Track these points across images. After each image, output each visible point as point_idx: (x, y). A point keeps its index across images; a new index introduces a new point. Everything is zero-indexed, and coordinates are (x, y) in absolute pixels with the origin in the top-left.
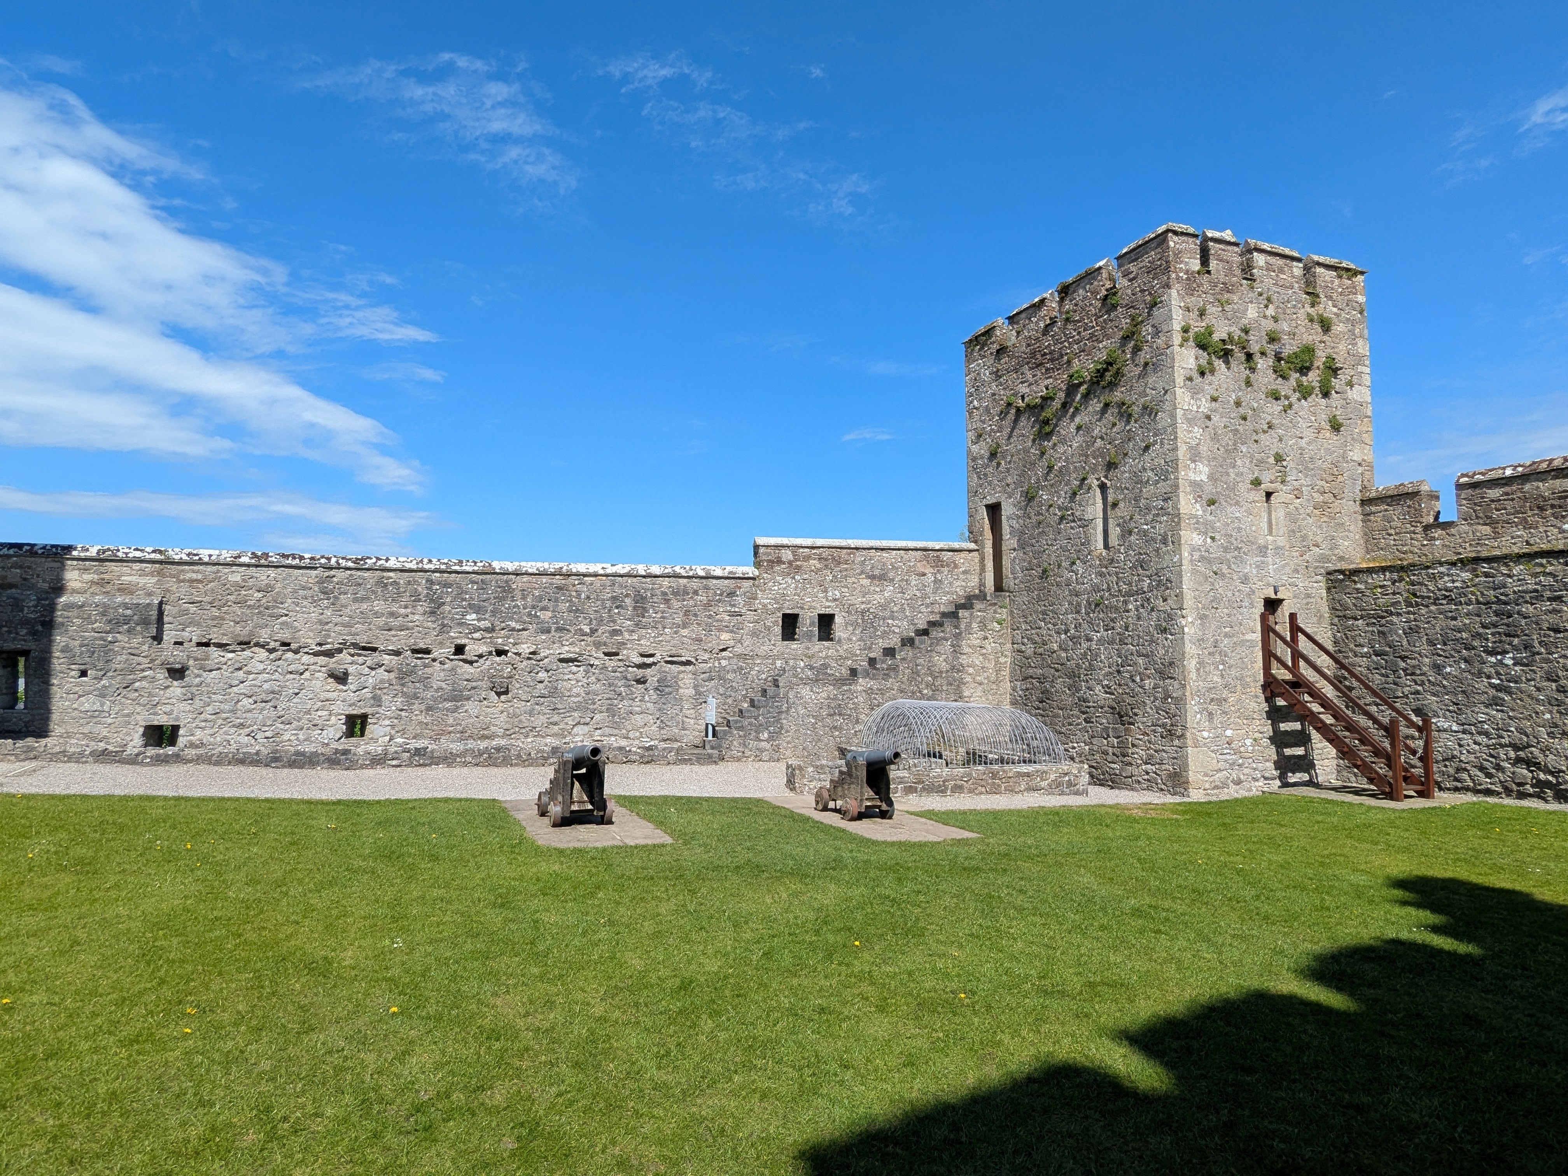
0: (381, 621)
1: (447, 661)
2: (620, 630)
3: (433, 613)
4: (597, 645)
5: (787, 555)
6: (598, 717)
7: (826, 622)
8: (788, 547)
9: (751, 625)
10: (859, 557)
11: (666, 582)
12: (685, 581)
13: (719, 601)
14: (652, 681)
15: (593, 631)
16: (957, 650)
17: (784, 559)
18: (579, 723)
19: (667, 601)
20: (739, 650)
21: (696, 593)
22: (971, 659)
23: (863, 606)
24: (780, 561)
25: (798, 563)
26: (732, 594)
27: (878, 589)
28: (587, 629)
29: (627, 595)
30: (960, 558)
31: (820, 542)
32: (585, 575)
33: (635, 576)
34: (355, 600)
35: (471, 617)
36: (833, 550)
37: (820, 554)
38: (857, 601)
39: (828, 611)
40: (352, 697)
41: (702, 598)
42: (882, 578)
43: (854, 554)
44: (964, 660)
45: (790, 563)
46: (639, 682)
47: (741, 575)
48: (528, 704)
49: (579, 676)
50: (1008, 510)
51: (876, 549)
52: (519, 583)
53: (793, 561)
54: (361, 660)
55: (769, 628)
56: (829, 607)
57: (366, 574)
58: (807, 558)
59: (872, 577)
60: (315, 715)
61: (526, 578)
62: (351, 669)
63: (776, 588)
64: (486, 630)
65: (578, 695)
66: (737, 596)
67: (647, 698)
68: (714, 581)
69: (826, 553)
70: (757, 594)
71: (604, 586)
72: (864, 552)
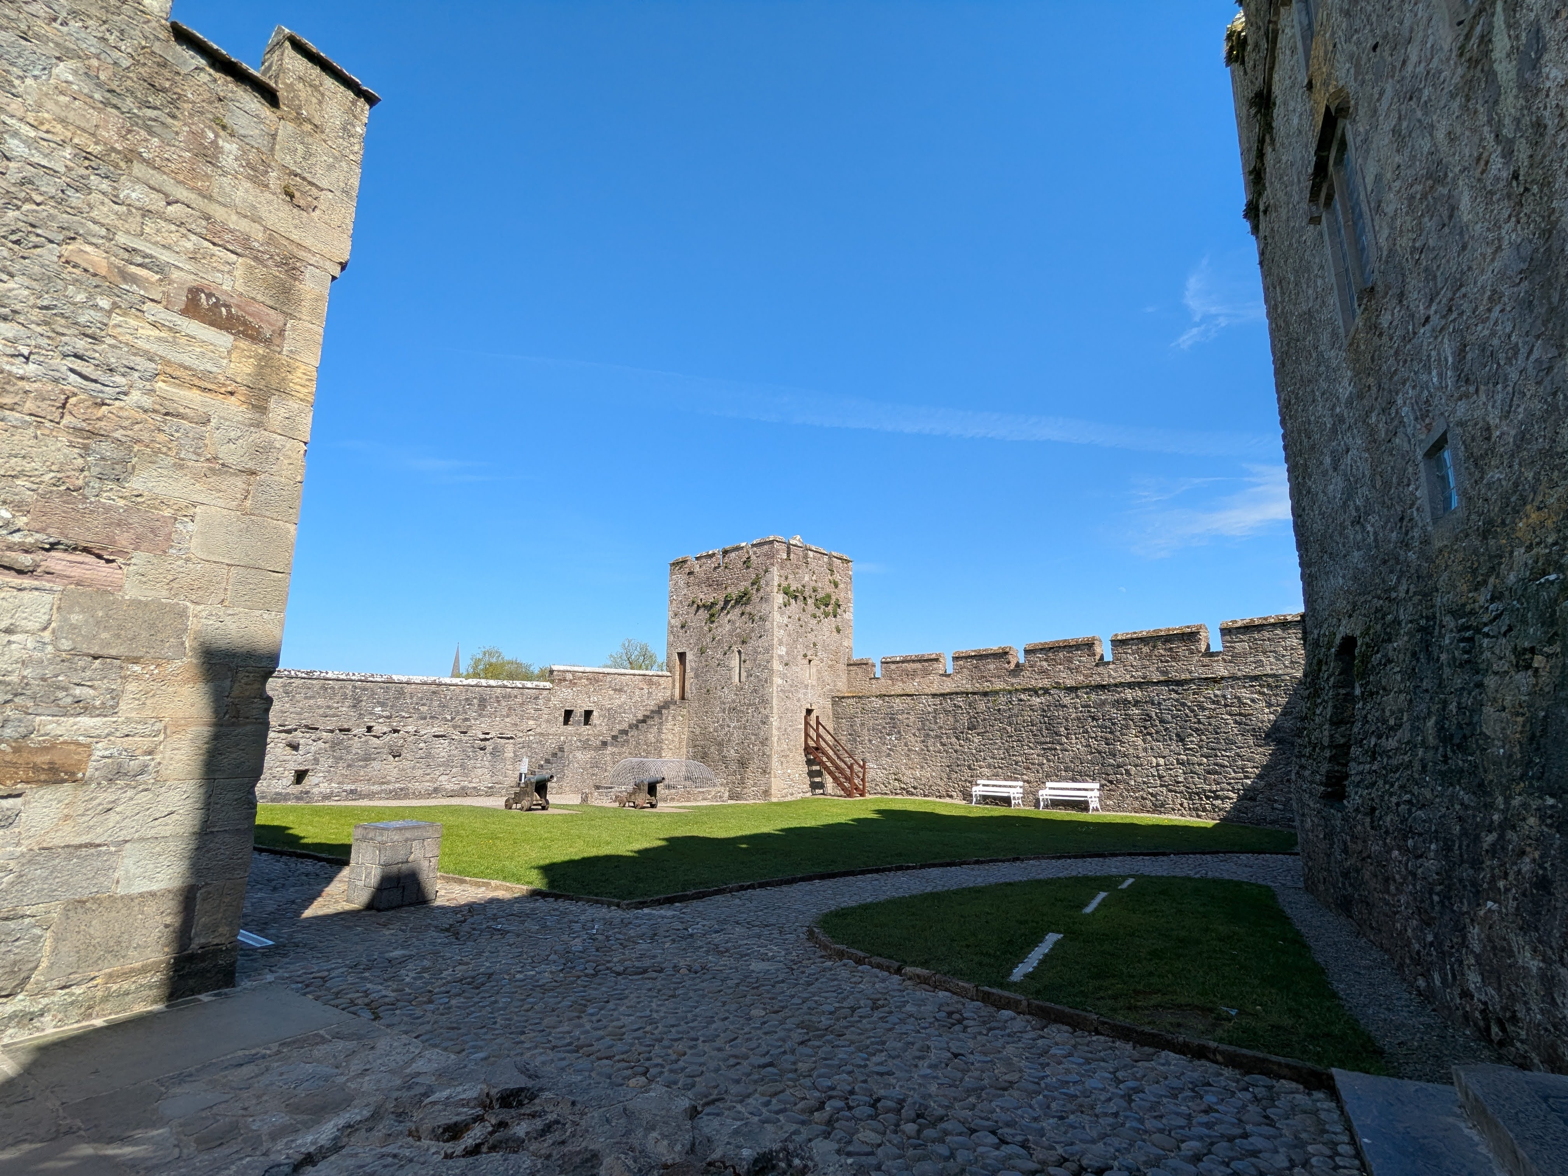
0: (321, 711)
1: (362, 736)
2: (470, 718)
3: (354, 706)
4: (455, 727)
5: (569, 676)
6: (454, 770)
7: (588, 714)
8: (570, 671)
9: (546, 716)
10: (609, 678)
11: (499, 690)
12: (510, 689)
13: (529, 702)
14: (489, 749)
15: (453, 719)
16: (660, 731)
17: (567, 679)
18: (442, 774)
19: (498, 702)
20: (538, 730)
21: (516, 697)
22: (667, 736)
23: (609, 706)
24: (565, 680)
25: (575, 681)
26: (537, 698)
27: (618, 697)
28: (449, 718)
29: (475, 698)
30: (662, 680)
31: (588, 669)
32: (449, 685)
33: (481, 687)
34: (306, 698)
35: (378, 710)
36: (595, 674)
37: (588, 676)
38: (607, 704)
39: (590, 708)
40: (300, 759)
41: (519, 700)
42: (620, 690)
43: (606, 677)
44: (663, 736)
46: (481, 749)
47: (542, 687)
48: (412, 763)
49: (445, 746)
50: (689, 657)
51: (618, 674)
52: (408, 689)
53: (572, 680)
54: (308, 735)
55: (556, 718)
56: (590, 706)
57: (314, 682)
58: (580, 678)
59: (615, 690)
60: (275, 771)
61: (413, 686)
62: (302, 741)
63: (562, 695)
64: (387, 717)
65: (443, 757)
66: (539, 699)
67: (485, 759)
68: (527, 690)
69: (591, 675)
70: (551, 698)
71: (461, 692)
72: (612, 676)
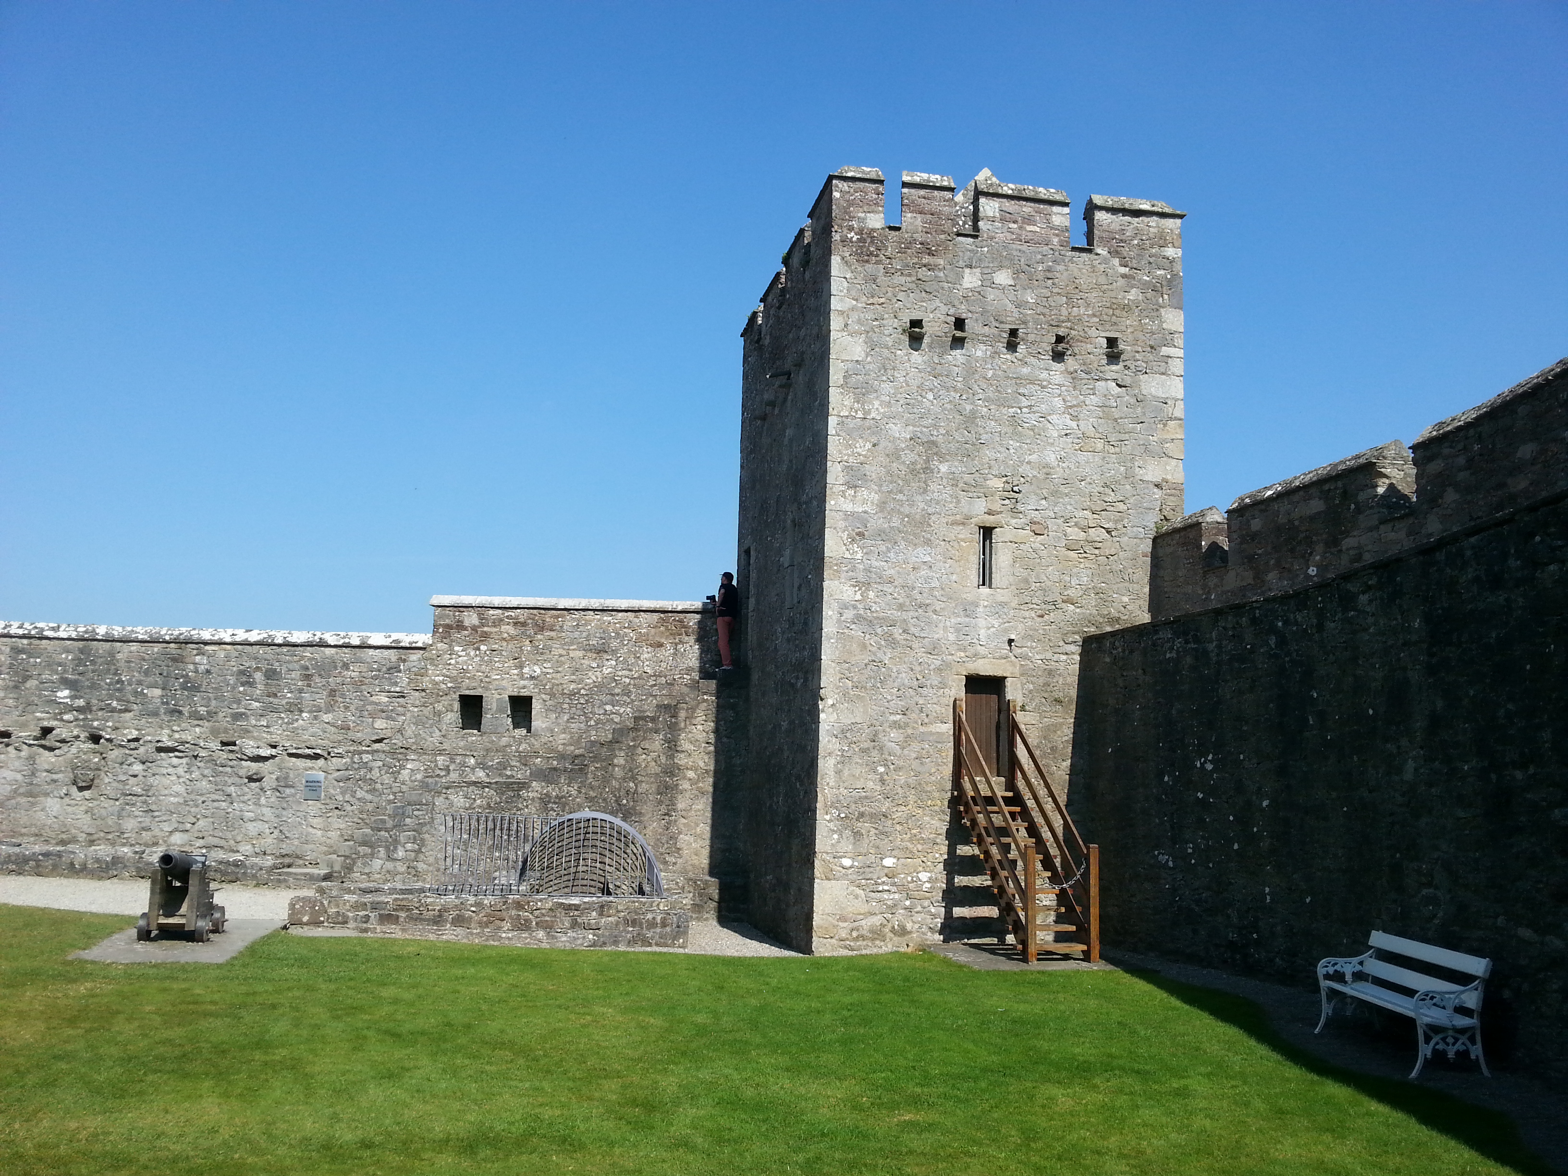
1: (25, 747)
2: (244, 714)
3: (15, 688)
4: (214, 732)
5: (471, 619)
6: (201, 823)
7: (521, 706)
8: (472, 607)
9: (416, 710)
11: (308, 653)
12: (333, 650)
13: (375, 678)
14: (270, 779)
15: (211, 714)
17: (466, 623)
18: (176, 830)
19: (307, 677)
20: (398, 741)
21: (346, 666)
23: (573, 686)
24: (460, 626)
25: (486, 629)
26: (393, 669)
27: (595, 665)
28: (202, 710)
29: (258, 669)
31: (514, 601)
32: (206, 643)
33: (269, 645)
35: (64, 694)
36: (535, 611)
37: (517, 618)
38: (566, 681)
39: (525, 693)
41: (353, 673)
43: (563, 616)
45: (474, 629)
46: (251, 779)
47: (408, 645)
48: (117, 803)
49: (180, 771)
51: (594, 610)
52: (124, 652)
53: (479, 627)
55: (438, 714)
56: (524, 687)
58: (498, 622)
61: (134, 647)
63: (453, 662)
64: (79, 710)
65: (177, 795)
66: (400, 671)
67: (263, 801)
68: (371, 652)
69: (522, 615)
70: (427, 669)
71: (228, 658)
72: (577, 615)
